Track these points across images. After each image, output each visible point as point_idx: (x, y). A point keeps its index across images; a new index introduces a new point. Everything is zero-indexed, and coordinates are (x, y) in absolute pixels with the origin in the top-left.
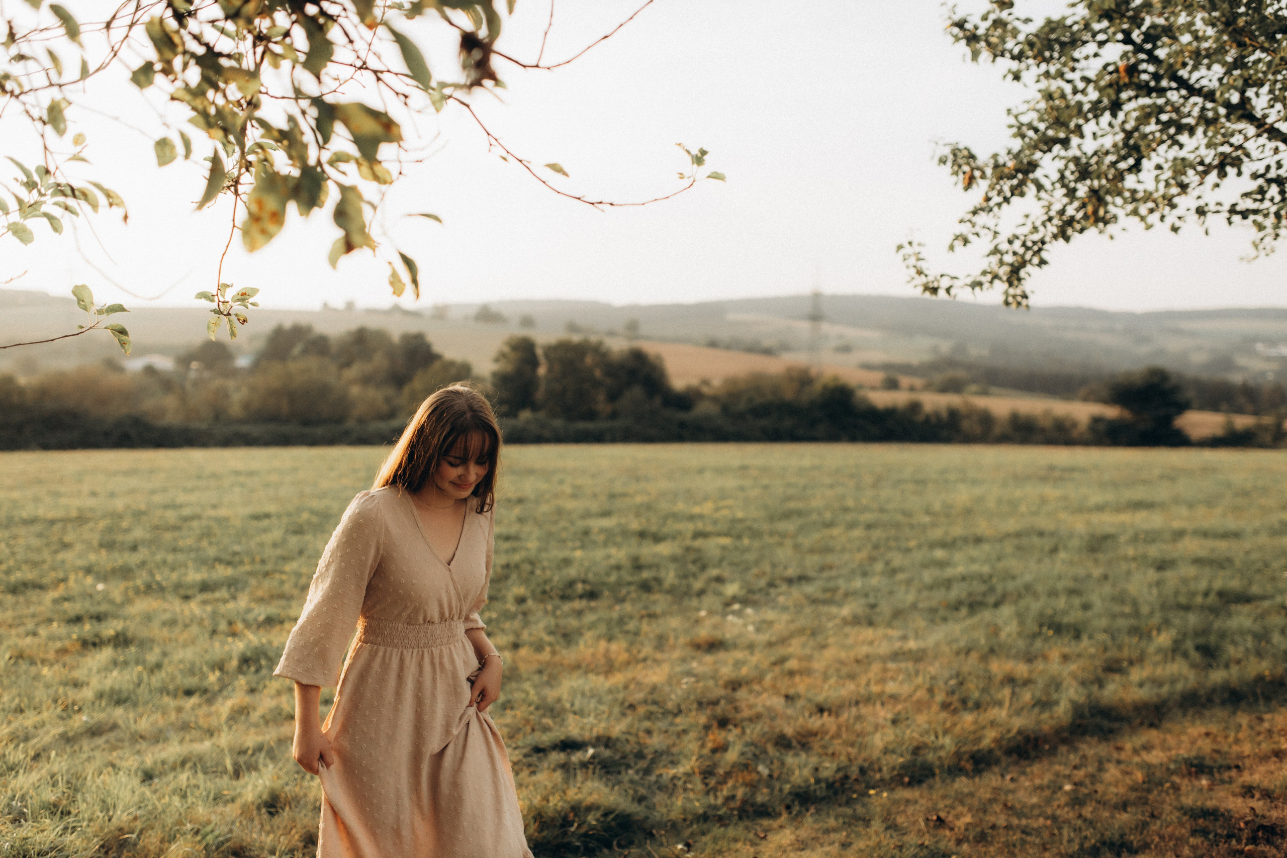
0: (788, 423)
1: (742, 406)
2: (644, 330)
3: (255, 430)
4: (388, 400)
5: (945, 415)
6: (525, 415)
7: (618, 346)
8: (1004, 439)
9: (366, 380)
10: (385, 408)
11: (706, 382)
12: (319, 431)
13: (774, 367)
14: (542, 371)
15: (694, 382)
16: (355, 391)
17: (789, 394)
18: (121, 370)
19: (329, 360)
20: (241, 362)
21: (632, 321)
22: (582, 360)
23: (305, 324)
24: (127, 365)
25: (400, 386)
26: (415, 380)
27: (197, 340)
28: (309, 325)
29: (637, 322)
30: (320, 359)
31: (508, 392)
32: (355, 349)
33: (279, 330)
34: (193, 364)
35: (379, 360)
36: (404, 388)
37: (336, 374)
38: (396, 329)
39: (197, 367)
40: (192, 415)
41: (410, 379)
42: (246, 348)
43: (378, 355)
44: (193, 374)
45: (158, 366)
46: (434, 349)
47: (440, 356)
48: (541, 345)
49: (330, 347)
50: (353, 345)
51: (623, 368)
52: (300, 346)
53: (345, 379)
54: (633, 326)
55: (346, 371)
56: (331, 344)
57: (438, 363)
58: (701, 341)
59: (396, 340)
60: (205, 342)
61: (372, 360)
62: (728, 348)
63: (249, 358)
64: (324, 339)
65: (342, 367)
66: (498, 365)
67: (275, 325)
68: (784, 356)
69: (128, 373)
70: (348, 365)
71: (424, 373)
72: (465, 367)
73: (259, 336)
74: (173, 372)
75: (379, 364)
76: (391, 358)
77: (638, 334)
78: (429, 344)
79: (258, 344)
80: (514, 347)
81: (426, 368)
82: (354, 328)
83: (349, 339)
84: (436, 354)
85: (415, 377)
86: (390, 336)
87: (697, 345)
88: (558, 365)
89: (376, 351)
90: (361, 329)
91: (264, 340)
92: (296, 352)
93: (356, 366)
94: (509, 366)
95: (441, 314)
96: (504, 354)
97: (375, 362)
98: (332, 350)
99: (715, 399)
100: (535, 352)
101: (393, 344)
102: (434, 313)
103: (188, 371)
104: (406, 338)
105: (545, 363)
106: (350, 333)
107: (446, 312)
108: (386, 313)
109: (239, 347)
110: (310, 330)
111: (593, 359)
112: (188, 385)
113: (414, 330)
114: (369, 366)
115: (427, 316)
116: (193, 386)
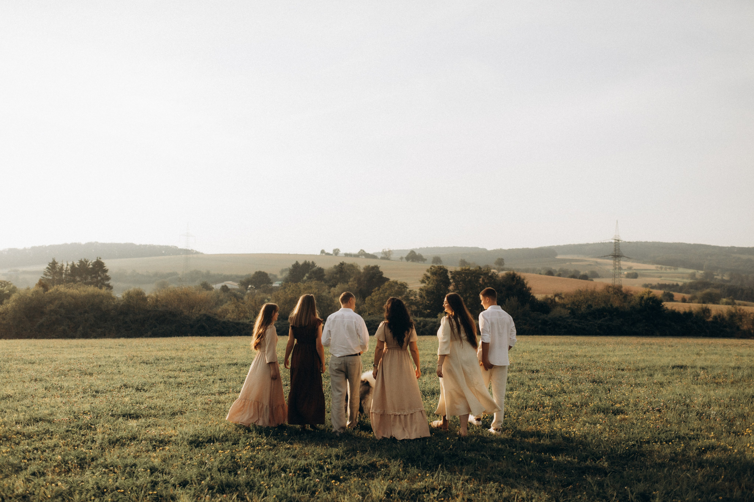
2: (508, 264)
7: (499, 272)
11: (557, 295)
14: (451, 287)
15: (550, 295)
18: (211, 289)
19: (323, 283)
20: (276, 284)
21: (499, 259)
22: (477, 281)
23: (311, 262)
24: (214, 286)
25: (364, 298)
26: (373, 294)
27: (253, 272)
28: (313, 262)
29: (502, 260)
30: (318, 282)
31: (430, 301)
32: (338, 276)
33: (296, 266)
34: (250, 286)
35: (352, 283)
36: (367, 299)
37: (327, 291)
38: (362, 264)
39: (251, 287)
40: (242, 315)
41: (370, 294)
42: (280, 277)
43: (351, 279)
44: (249, 291)
45: (229, 286)
46: (384, 276)
47: (388, 279)
48: (451, 272)
49: (324, 275)
50: (336, 274)
51: (504, 286)
52: (307, 275)
53: (332, 294)
54: (500, 262)
55: (333, 289)
56: (325, 273)
57: (386, 283)
58: (542, 272)
59: (362, 271)
60: (256, 273)
61: (347, 282)
62: (559, 275)
63: (280, 282)
64: (321, 270)
65: (331, 287)
66: (423, 285)
67: (294, 263)
68: (596, 280)
69: (214, 290)
70: (334, 286)
71: (379, 290)
72: (403, 286)
73: (286, 270)
74: (238, 291)
75: (352, 285)
76: (359, 281)
77: (502, 267)
78: (381, 273)
79: (286, 274)
80: (434, 273)
81: (380, 287)
82: (337, 264)
83: (335, 270)
84: (386, 278)
85: (373, 292)
86: (358, 268)
87: (540, 274)
88: (461, 285)
89: (350, 277)
90: (342, 264)
91: (288, 272)
92: (305, 278)
93: (338, 286)
94: (430, 285)
95: (387, 256)
96: (428, 278)
97: (350, 283)
98: (325, 277)
99: (563, 306)
100: (447, 277)
101: (360, 272)
102: (383, 256)
103: (247, 290)
104: (367, 269)
105: (453, 283)
106: (335, 267)
107: (390, 255)
108: (356, 256)
109: (275, 276)
110: (313, 265)
111: (483, 280)
112: (246, 298)
113: (372, 264)
114: (346, 286)
115: (379, 257)
116: (248, 298)
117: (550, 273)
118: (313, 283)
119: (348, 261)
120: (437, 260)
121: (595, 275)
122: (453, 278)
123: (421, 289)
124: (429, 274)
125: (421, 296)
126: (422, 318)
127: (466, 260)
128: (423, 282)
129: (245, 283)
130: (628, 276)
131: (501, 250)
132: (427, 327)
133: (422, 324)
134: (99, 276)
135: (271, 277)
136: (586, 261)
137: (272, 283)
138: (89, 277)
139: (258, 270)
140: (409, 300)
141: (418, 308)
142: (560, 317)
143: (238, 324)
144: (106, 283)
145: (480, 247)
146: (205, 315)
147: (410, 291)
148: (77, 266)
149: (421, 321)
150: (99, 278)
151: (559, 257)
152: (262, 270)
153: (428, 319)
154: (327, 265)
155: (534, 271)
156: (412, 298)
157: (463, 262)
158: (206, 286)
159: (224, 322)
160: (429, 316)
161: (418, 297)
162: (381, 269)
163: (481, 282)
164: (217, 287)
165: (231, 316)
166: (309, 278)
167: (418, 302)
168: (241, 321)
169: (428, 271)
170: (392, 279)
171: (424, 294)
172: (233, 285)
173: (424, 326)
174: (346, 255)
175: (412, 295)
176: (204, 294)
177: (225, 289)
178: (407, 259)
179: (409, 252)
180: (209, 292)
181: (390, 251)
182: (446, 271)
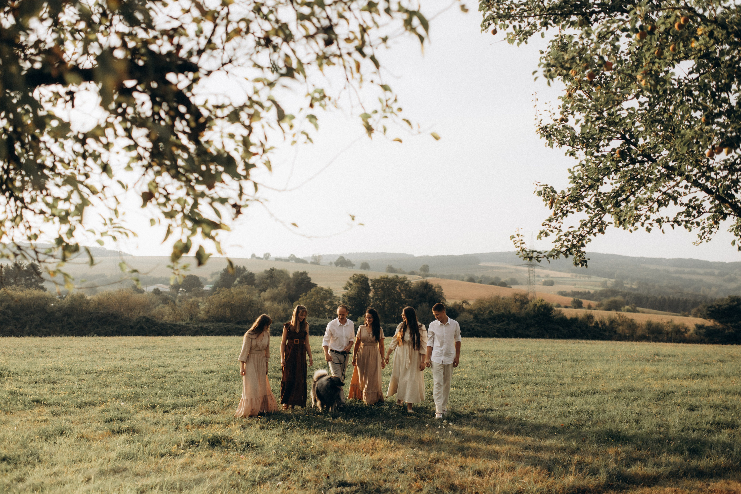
0: (513, 326)
1: (486, 316)
2: (431, 271)
3: (211, 326)
4: (285, 310)
5: (607, 323)
7: (414, 280)
8: (643, 338)
9: (274, 299)
10: (283, 314)
11: (465, 302)
13: (506, 293)
14: (371, 294)
15: (459, 302)
16: (267, 304)
17: (514, 310)
18: (142, 292)
19: (253, 287)
20: (207, 288)
21: (424, 266)
22: (394, 288)
23: (242, 266)
24: (145, 289)
25: (292, 303)
26: (300, 299)
28: (244, 267)
29: (427, 266)
30: (249, 287)
31: (352, 306)
32: (268, 281)
33: (227, 271)
34: (181, 289)
35: (281, 288)
37: (257, 294)
38: (292, 270)
39: (183, 291)
40: (178, 317)
41: (298, 298)
42: (210, 280)
43: (281, 284)
44: (180, 295)
45: (161, 289)
46: (312, 281)
47: (315, 285)
48: (371, 280)
49: (255, 280)
50: (267, 279)
51: (417, 293)
52: (238, 279)
53: (262, 298)
55: (263, 293)
56: (256, 278)
57: (313, 290)
58: (466, 278)
59: (291, 276)
60: (188, 276)
61: (277, 287)
62: (480, 282)
63: (211, 286)
64: (251, 275)
65: (261, 291)
66: (346, 291)
67: (226, 267)
68: (513, 287)
69: (145, 293)
70: (264, 290)
71: (306, 295)
72: (329, 292)
73: (217, 273)
74: (169, 294)
75: (281, 290)
76: (288, 285)
77: (428, 273)
78: (309, 279)
79: (217, 278)
80: (356, 281)
81: (306, 292)
82: (268, 269)
83: (265, 275)
84: (313, 283)
85: (301, 297)
86: (288, 274)
87: (463, 280)
88: (380, 291)
89: (280, 282)
90: (272, 270)
91: (219, 275)
92: (236, 282)
93: (268, 290)
94: (352, 292)
95: (316, 261)
96: (350, 285)
97: (279, 288)
98: (256, 281)
99: (470, 312)
100: (368, 284)
101: (289, 278)
102: (313, 261)
103: (178, 293)
104: (297, 275)
105: (373, 290)
106: (266, 272)
107: (319, 260)
108: (287, 260)
109: (206, 279)
110: (244, 269)
111: (400, 288)
112: (177, 301)
113: (301, 270)
114: (276, 291)
115: (309, 262)
116: (180, 301)
117: (471, 280)
118: (245, 288)
119: (278, 266)
120: (365, 266)
121: (514, 282)
122: (373, 285)
123: (344, 296)
124: (351, 282)
127: (393, 267)
128: (346, 288)
129: (176, 287)
130: (546, 283)
131: (428, 257)
134: (33, 278)
135: (201, 280)
136: (506, 268)
137: (203, 287)
138: (23, 279)
139: (189, 274)
140: (333, 305)
142: (465, 321)
143: (175, 325)
144: (40, 285)
146: (144, 317)
147: (335, 297)
148: (11, 268)
150: (33, 280)
151: (482, 264)
152: (194, 274)
154: (258, 270)
155: (458, 277)
156: (336, 303)
157: (389, 268)
158: (137, 289)
159: (162, 324)
162: (309, 275)
163: (398, 289)
164: (150, 289)
165: (168, 318)
166: (240, 282)
168: (178, 323)
170: (320, 285)
171: (346, 299)
172: (164, 288)
174: (277, 259)
175: (336, 301)
176: (137, 297)
177: (157, 292)
178: (337, 264)
179: (338, 257)
180: (140, 295)
181: (319, 256)
182: (367, 279)
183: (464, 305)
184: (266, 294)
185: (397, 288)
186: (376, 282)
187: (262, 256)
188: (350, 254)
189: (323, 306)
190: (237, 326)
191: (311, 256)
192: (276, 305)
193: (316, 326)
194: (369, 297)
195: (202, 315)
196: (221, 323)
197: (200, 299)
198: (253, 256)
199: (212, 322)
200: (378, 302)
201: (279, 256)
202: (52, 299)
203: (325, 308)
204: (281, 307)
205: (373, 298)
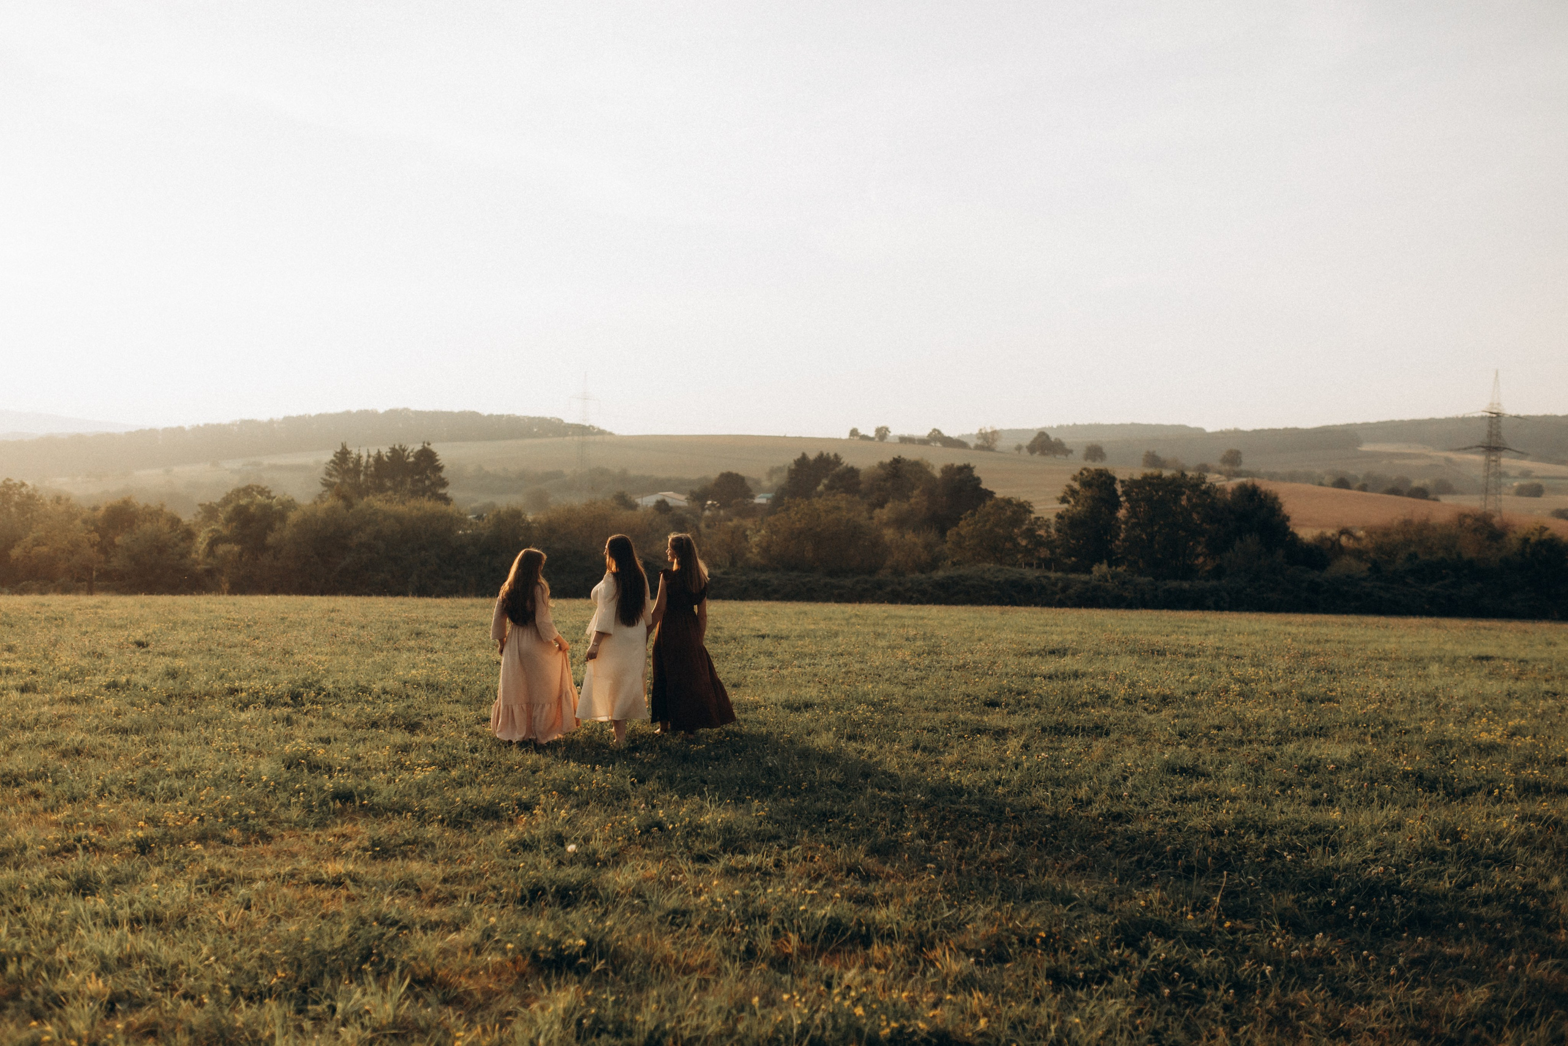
0: (1469, 590)
1: (1400, 565)
2: (1247, 463)
3: (773, 578)
4: (928, 546)
6: (1100, 569)
7: (1226, 483)
10: (923, 556)
11: (1344, 532)
12: (848, 582)
14: (1122, 513)
15: (1330, 532)
16: (889, 534)
17: (1470, 552)
18: (633, 507)
19: (857, 498)
20: (760, 500)
21: (1231, 452)
22: (1176, 501)
23: (832, 455)
24: (639, 501)
25: (943, 532)
26: (962, 523)
27: (713, 474)
28: (836, 455)
29: (1238, 453)
30: (848, 497)
31: (1078, 540)
32: (889, 484)
33: (802, 462)
34: (709, 502)
35: (917, 498)
36: (948, 533)
37: (865, 514)
38: (938, 461)
39: (712, 505)
41: (955, 522)
42: (769, 483)
43: (916, 492)
44: (707, 513)
45: (672, 502)
46: (983, 486)
47: (991, 494)
48: (1122, 482)
49: (859, 483)
50: (885, 480)
51: (1232, 512)
52: (825, 481)
53: (875, 521)
54: (1233, 458)
55: (877, 511)
56: (861, 478)
57: (989, 503)
58: (1328, 479)
59: (938, 474)
60: (722, 475)
61: (908, 498)
62: (1363, 488)
63: (770, 495)
64: (852, 472)
65: (874, 506)
66: (1066, 506)
67: (798, 456)
68: (1447, 500)
69: (640, 509)
70: (881, 505)
71: (973, 515)
72: (1024, 508)
73: (780, 469)
74: (688, 511)
75: (917, 503)
76: (931, 494)
77: (1236, 469)
78: (978, 480)
79: (781, 479)
80: (1086, 484)
81: (975, 510)
82: (887, 460)
83: (882, 471)
84: (986, 490)
85: (961, 519)
86: (929, 469)
87: (1321, 484)
88: (1143, 508)
89: (913, 488)
90: (897, 461)
91: (785, 474)
92: (820, 488)
93: (889, 505)
94: (1079, 508)
95: (987, 442)
96: (1073, 492)
97: (913, 501)
98: (862, 486)
99: (1358, 554)
100: (1115, 491)
101: (933, 478)
102: (980, 442)
103: (703, 509)
104: (948, 470)
105: (1127, 504)
106: (882, 465)
107: (994, 440)
108: (923, 442)
109: (757, 482)
110: (837, 460)
111: (1189, 499)
112: (702, 525)
113: (959, 462)
114: (905, 506)
115: (972, 445)
116: (708, 526)
117: (1342, 483)
118: (839, 500)
119: (910, 454)
120: (1095, 452)
121: (1445, 488)
122: (1126, 493)
123: (1059, 516)
124: (1076, 486)
125: (1058, 530)
126: (1059, 574)
127: (1159, 454)
128: (1063, 500)
129: (699, 496)
130: (1522, 491)
131: (1237, 432)
132: (1071, 591)
133: (1060, 585)
135: (749, 483)
136: (1425, 457)
137: (753, 497)
139: (725, 471)
140: (1035, 536)
141: (1053, 552)
142: (1348, 577)
144: (441, 491)
145: (1193, 424)
147: (1038, 519)
148: (386, 459)
149: (1057, 579)
150: (427, 483)
151: (1366, 448)
152: (734, 471)
153: (1072, 576)
154: (864, 462)
155: (1308, 478)
156: (1042, 532)
157: (1152, 459)
158: (625, 502)
160: (1074, 569)
161: (1052, 531)
162: (976, 473)
163: (1184, 503)
164: (648, 501)
166: (829, 488)
167: (1053, 541)
169: (1075, 479)
170: (1000, 493)
171: (1065, 525)
172: (678, 500)
173: (1064, 590)
174: (904, 440)
175: (1040, 527)
176: (623, 515)
177: (662, 507)
178: (1032, 449)
179: (1035, 435)
180: (630, 512)
181: (994, 432)
182: (1113, 479)
183: (1344, 540)
184: (884, 514)
185: (1184, 501)
186: (1132, 486)
187: (872, 434)
188: (1060, 427)
189: (1011, 538)
190: (828, 580)
191: (975, 431)
192: (910, 537)
193: (998, 582)
194: (1117, 519)
195: (754, 554)
196: (795, 574)
197: (749, 523)
198: (854, 432)
199: (775, 570)
200: (1138, 531)
201: (906, 433)
202: (460, 520)
203: (1016, 545)
204: (919, 541)
205: (1126, 523)
